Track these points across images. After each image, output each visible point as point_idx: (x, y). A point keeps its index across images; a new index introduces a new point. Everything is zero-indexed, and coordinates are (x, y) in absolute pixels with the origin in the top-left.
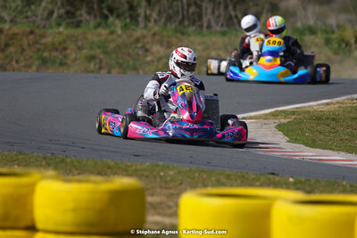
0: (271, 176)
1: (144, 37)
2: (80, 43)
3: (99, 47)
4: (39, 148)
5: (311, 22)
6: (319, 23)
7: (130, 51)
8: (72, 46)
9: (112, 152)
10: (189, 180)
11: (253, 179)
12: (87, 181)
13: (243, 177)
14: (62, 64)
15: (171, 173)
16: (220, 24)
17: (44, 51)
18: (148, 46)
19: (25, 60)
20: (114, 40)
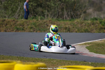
0: (84, 62)
1: (47, 21)
2: (28, 24)
3: (33, 25)
4: (16, 54)
5: (96, 17)
6: (98, 17)
7: (43, 25)
9: (37, 55)
10: (60, 63)
11: (79, 63)
13: (76, 62)
14: (23, 30)
15: (55, 61)
16: (69, 17)
17: (18, 26)
18: (48, 24)
19: (12, 28)
20: (38, 23)
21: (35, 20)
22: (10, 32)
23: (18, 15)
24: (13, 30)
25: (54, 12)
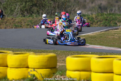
2: (25, 21)
3: (30, 22)
5: (84, 13)
8: (23, 22)
10: (64, 54)
11: (80, 53)
12: (41, 55)
13: (78, 52)
14: (21, 27)
15: (59, 52)
17: (16, 23)
20: (34, 20)
21: (31, 18)
22: (10, 28)
23: (16, 14)
24: (13, 28)
25: (48, 10)
